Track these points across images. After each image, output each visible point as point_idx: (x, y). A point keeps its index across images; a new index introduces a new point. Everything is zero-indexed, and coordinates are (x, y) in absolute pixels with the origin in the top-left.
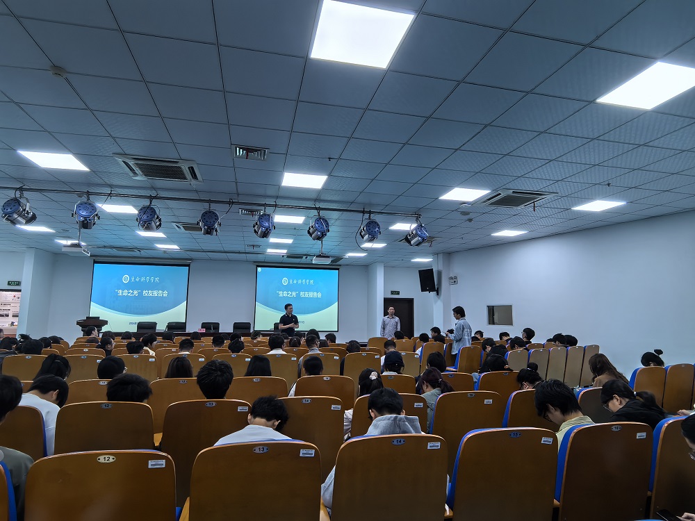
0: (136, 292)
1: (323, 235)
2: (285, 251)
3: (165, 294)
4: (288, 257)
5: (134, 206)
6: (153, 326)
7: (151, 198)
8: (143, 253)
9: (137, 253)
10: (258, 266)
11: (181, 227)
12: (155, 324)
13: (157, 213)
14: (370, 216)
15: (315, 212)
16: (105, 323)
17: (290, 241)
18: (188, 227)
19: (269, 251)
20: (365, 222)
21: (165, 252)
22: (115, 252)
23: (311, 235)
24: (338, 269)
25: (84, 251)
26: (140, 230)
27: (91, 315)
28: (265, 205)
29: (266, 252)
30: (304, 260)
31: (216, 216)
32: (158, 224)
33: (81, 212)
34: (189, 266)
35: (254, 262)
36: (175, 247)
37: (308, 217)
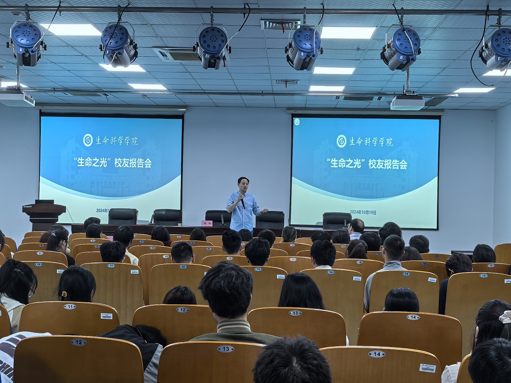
0: (103, 162)
1: (410, 59)
2: (341, 88)
3: (148, 164)
4: (346, 98)
5: (95, 25)
6: (131, 215)
7: (120, 10)
8: (112, 98)
9: (101, 99)
10: (294, 116)
11: (168, 55)
12: (135, 212)
13: (131, 34)
14: (499, 20)
15: (394, 19)
16: (62, 209)
17: (349, 71)
18: (179, 54)
19: (313, 88)
20: (490, 32)
21: (144, 95)
22: (70, 97)
23: (386, 61)
24: (439, 117)
25: (26, 98)
26: (105, 62)
27: (42, 197)
28: (305, 11)
29: (307, 91)
30: (375, 103)
31: (223, 35)
32: (132, 52)
33: (19, 40)
34: (181, 117)
35: (289, 109)
36: (159, 87)
37: (381, 28)
